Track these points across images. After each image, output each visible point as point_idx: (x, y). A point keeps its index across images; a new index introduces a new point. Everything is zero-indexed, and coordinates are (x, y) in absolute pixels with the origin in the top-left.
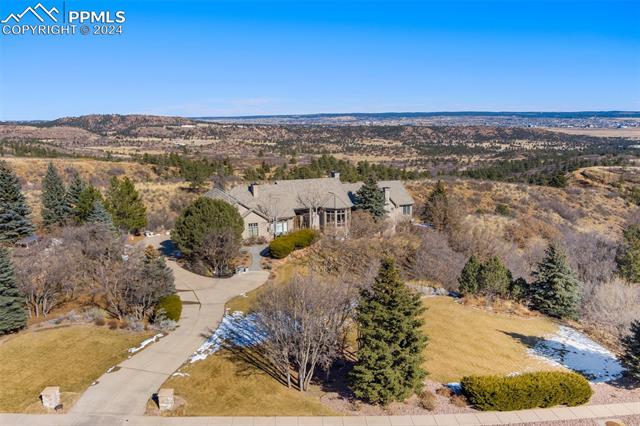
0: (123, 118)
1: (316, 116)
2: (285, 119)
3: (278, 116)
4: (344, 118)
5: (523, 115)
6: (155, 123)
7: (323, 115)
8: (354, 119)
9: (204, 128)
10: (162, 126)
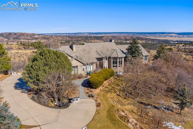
0: (15, 34)
1: (77, 33)
2: (67, 34)
3: (65, 33)
4: (85, 34)
5: (138, 33)
6: (26, 35)
7: (79, 33)
8: (88, 34)
9: (42, 37)
10: (28, 36)
